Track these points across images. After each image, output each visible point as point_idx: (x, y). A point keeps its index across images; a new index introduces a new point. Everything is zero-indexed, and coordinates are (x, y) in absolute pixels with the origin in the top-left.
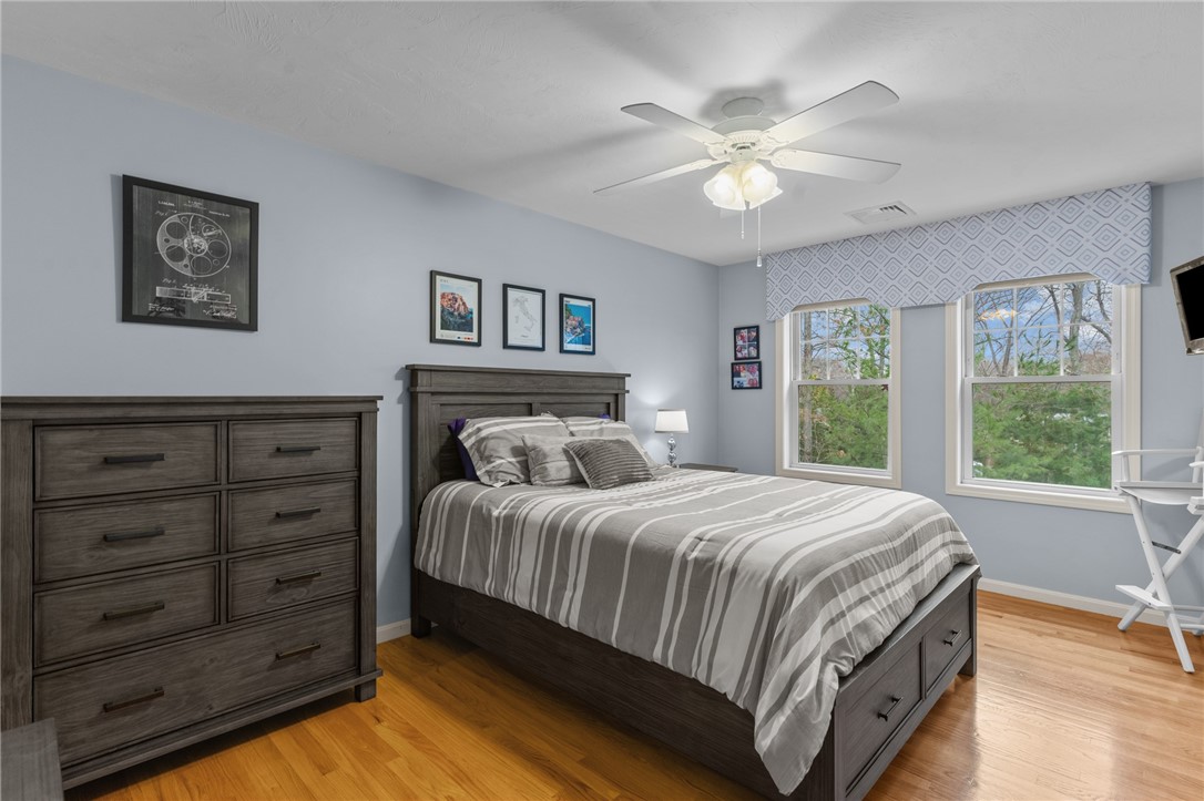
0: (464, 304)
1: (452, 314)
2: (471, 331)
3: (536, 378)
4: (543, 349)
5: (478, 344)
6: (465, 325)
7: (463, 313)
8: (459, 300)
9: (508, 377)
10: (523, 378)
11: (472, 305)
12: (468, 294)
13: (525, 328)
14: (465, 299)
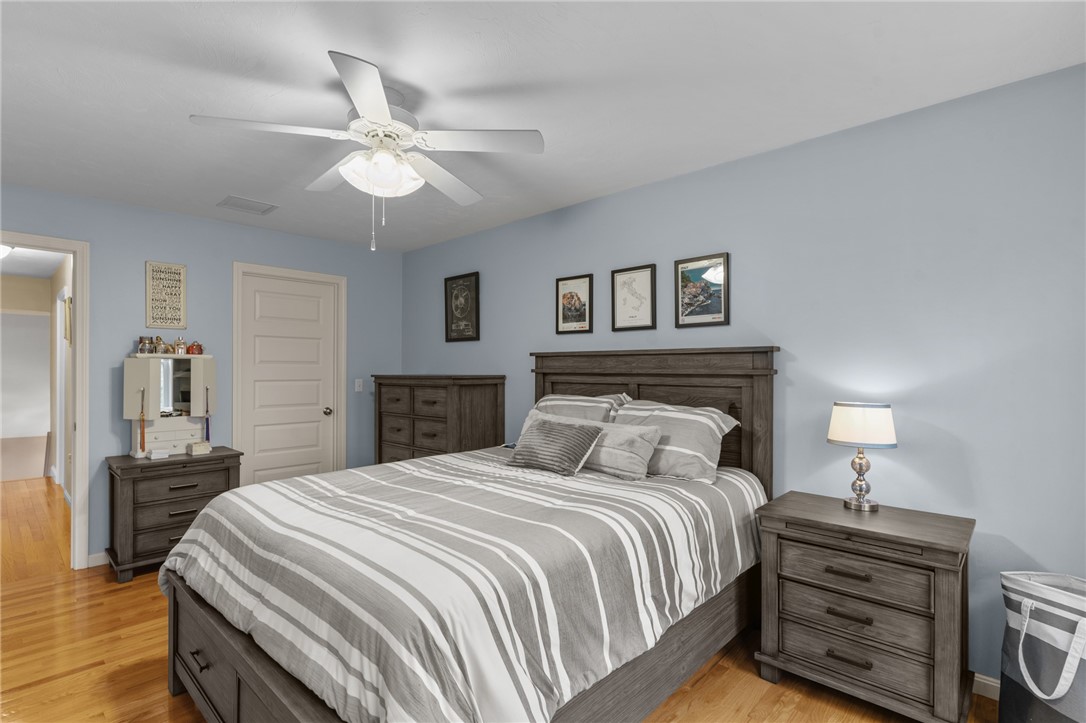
0: (579, 299)
1: (570, 309)
2: (584, 320)
3: (629, 359)
4: (653, 326)
5: (590, 331)
6: (580, 317)
7: (578, 307)
8: (576, 298)
9: (601, 359)
10: (614, 359)
11: (585, 298)
12: (580, 289)
13: (633, 307)
14: (579, 295)
